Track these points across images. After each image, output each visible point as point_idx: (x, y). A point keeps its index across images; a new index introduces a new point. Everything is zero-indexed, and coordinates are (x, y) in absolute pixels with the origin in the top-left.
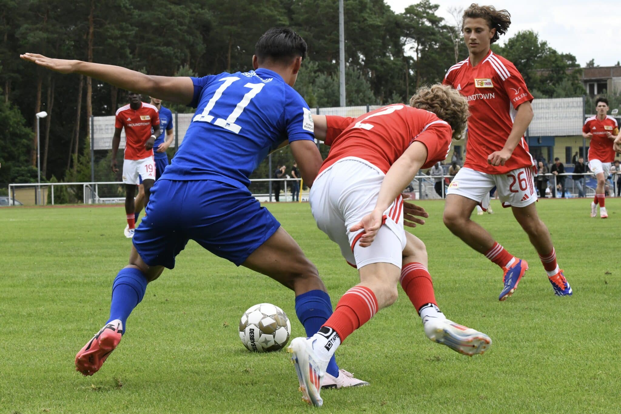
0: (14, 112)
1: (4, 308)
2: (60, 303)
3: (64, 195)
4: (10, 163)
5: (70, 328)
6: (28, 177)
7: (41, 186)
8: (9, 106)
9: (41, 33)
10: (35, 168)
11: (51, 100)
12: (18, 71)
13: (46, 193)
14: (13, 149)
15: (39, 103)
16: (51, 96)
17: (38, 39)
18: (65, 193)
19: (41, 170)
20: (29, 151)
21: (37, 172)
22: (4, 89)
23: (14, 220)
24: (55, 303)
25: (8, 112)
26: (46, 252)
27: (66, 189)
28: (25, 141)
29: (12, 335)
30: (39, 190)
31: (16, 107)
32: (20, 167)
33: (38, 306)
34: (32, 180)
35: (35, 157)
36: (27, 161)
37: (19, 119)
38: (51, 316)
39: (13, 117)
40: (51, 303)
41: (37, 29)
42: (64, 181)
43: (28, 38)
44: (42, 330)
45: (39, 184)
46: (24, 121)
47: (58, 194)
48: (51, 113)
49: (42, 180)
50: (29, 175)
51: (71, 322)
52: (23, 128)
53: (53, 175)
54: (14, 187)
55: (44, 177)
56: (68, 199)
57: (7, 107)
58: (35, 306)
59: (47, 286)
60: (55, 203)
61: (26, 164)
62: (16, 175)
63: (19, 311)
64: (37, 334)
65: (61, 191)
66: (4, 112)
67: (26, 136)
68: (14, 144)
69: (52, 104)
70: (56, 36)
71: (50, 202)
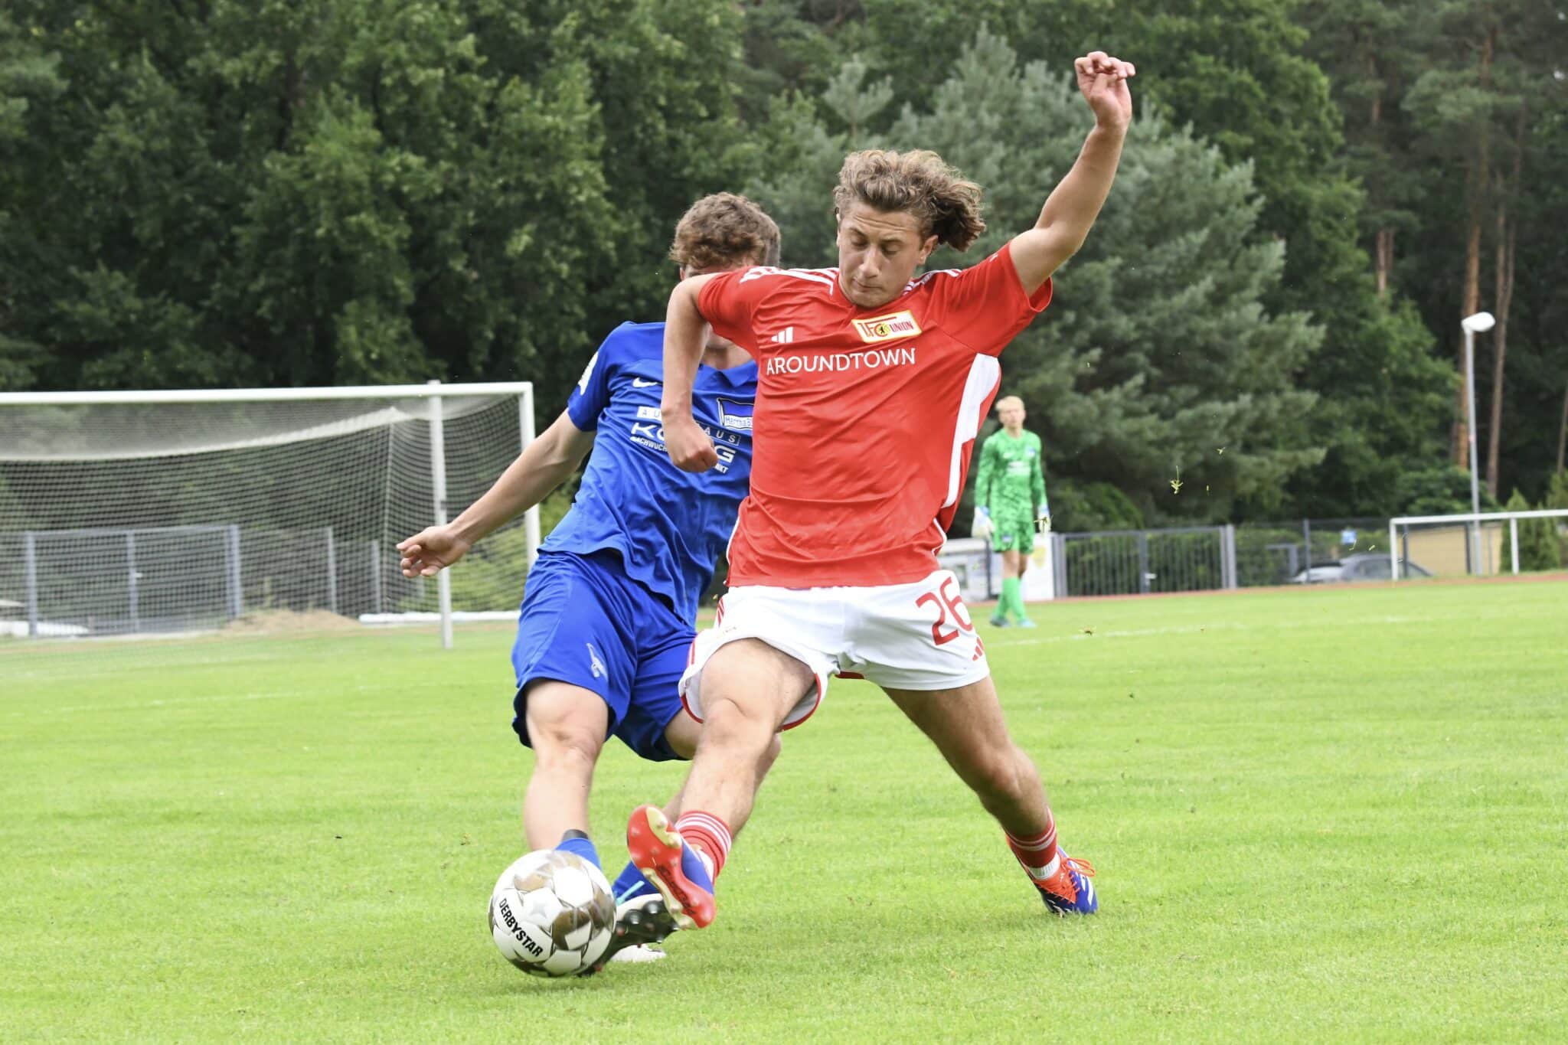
0: (1403, 317)
1: (1349, 866)
2: (1506, 850)
3: (1547, 546)
4: (1394, 461)
5: (1528, 917)
6: (1446, 497)
7: (1482, 522)
8: (1389, 301)
9: (1475, 92)
10: (1462, 471)
11: (1506, 281)
12: (1412, 205)
13: (1497, 540)
14: (1403, 421)
15: (1473, 290)
16: (1506, 269)
17: (1468, 110)
18: (1549, 539)
19: (1482, 475)
20: (1446, 425)
21: (1467, 483)
22: (1373, 255)
23: (1396, 619)
24: (1490, 851)
25: (1384, 318)
26: (1478, 707)
27: (1553, 529)
28: (1434, 398)
29: (1366, 940)
30: (1477, 533)
31: (1408, 305)
32: (1422, 470)
33: (1441, 859)
34: (1457, 505)
35: (1463, 444)
36: (1442, 454)
37: (1415, 337)
38: (1479, 885)
39: (1400, 332)
40: (1481, 849)
41: (1464, 82)
42: (1545, 507)
43: (1440, 108)
44: (1449, 927)
45: (1476, 516)
46: (1430, 342)
47: (1531, 541)
48: (1505, 316)
49: (1484, 505)
50: (1448, 492)
51: (1532, 901)
52: (1428, 362)
53: (1515, 491)
54: (1406, 528)
55: (1492, 497)
56: (1557, 558)
57: (1383, 303)
58: (1433, 860)
59: (1472, 802)
60: (1523, 567)
61: (1438, 461)
62: (1413, 493)
63: (1388, 873)
64: (1434, 936)
65: (1539, 535)
66: (1373, 320)
67: (1437, 383)
68: (1405, 408)
69: (1510, 293)
70: (1518, 99)
71: (1507, 567)
